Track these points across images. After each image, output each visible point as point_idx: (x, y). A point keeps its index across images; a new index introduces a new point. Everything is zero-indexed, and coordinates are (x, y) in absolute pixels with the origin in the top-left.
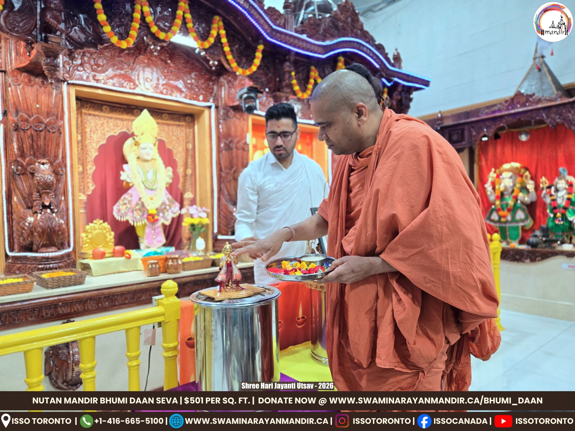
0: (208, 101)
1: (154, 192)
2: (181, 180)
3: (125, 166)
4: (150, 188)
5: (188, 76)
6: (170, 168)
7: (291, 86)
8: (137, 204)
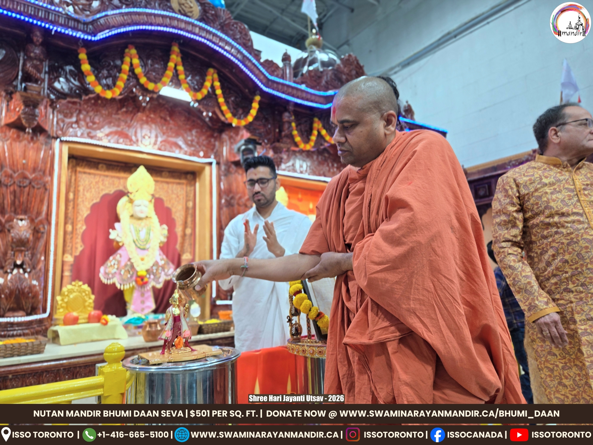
0: (210, 157)
1: (146, 252)
2: (179, 240)
3: (117, 225)
4: (142, 247)
5: (189, 133)
6: (165, 226)
7: (292, 137)
8: (126, 265)
